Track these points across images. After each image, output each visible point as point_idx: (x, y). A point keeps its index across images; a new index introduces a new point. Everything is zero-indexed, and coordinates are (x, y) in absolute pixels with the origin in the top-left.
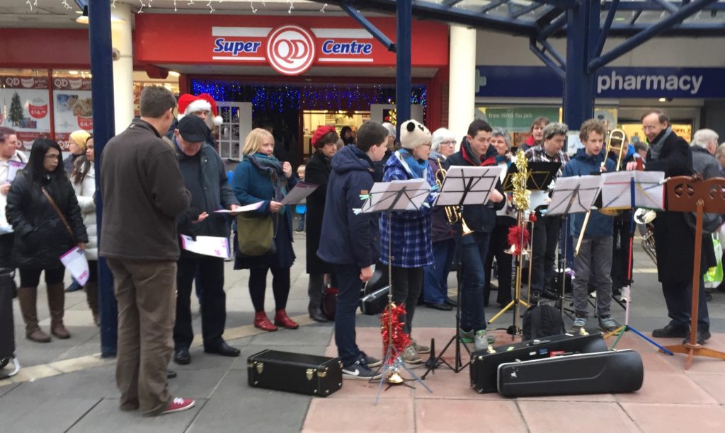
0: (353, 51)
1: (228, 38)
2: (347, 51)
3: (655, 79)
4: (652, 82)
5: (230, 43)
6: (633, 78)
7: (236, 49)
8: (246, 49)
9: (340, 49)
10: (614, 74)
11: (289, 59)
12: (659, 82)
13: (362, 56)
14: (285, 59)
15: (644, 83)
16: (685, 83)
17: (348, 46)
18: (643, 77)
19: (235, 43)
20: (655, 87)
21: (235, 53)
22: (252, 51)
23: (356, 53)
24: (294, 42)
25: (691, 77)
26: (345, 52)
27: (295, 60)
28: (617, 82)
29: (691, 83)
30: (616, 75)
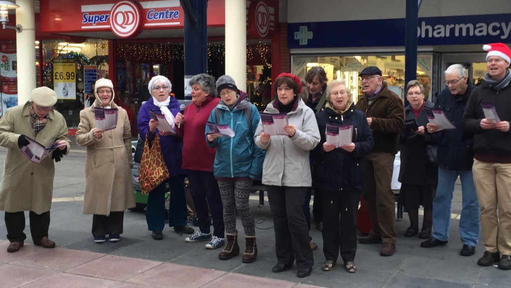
0: (167, 17)
1: (91, 13)
2: (163, 17)
3: (464, 27)
4: (461, 29)
5: (91, 16)
6: (442, 27)
7: (95, 21)
8: (101, 20)
9: (158, 16)
10: (423, 23)
11: (123, 25)
12: (468, 29)
13: (173, 21)
14: (121, 26)
15: (452, 31)
16: (495, 29)
17: (163, 13)
18: (452, 26)
19: (94, 16)
20: (464, 34)
21: (94, 23)
22: (104, 21)
23: (169, 18)
24: (126, 12)
25: (500, 24)
26: (161, 19)
27: (127, 26)
28: (427, 31)
29: (501, 28)
30: (426, 25)
